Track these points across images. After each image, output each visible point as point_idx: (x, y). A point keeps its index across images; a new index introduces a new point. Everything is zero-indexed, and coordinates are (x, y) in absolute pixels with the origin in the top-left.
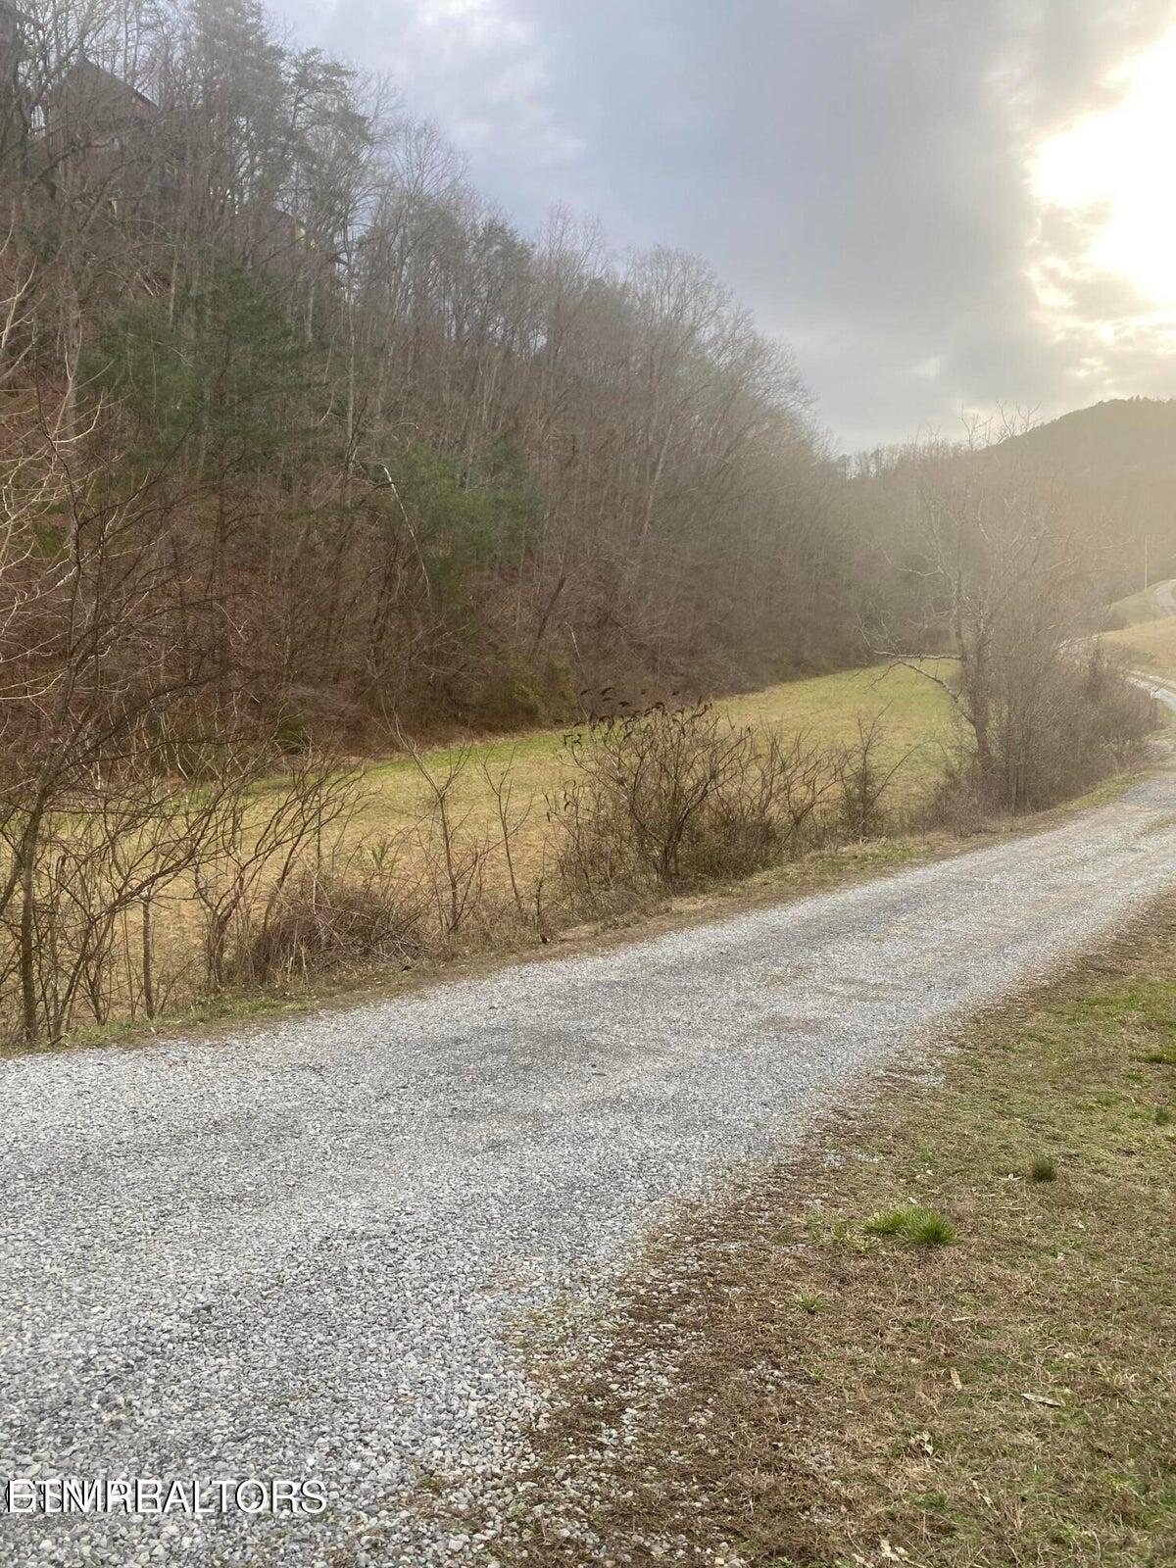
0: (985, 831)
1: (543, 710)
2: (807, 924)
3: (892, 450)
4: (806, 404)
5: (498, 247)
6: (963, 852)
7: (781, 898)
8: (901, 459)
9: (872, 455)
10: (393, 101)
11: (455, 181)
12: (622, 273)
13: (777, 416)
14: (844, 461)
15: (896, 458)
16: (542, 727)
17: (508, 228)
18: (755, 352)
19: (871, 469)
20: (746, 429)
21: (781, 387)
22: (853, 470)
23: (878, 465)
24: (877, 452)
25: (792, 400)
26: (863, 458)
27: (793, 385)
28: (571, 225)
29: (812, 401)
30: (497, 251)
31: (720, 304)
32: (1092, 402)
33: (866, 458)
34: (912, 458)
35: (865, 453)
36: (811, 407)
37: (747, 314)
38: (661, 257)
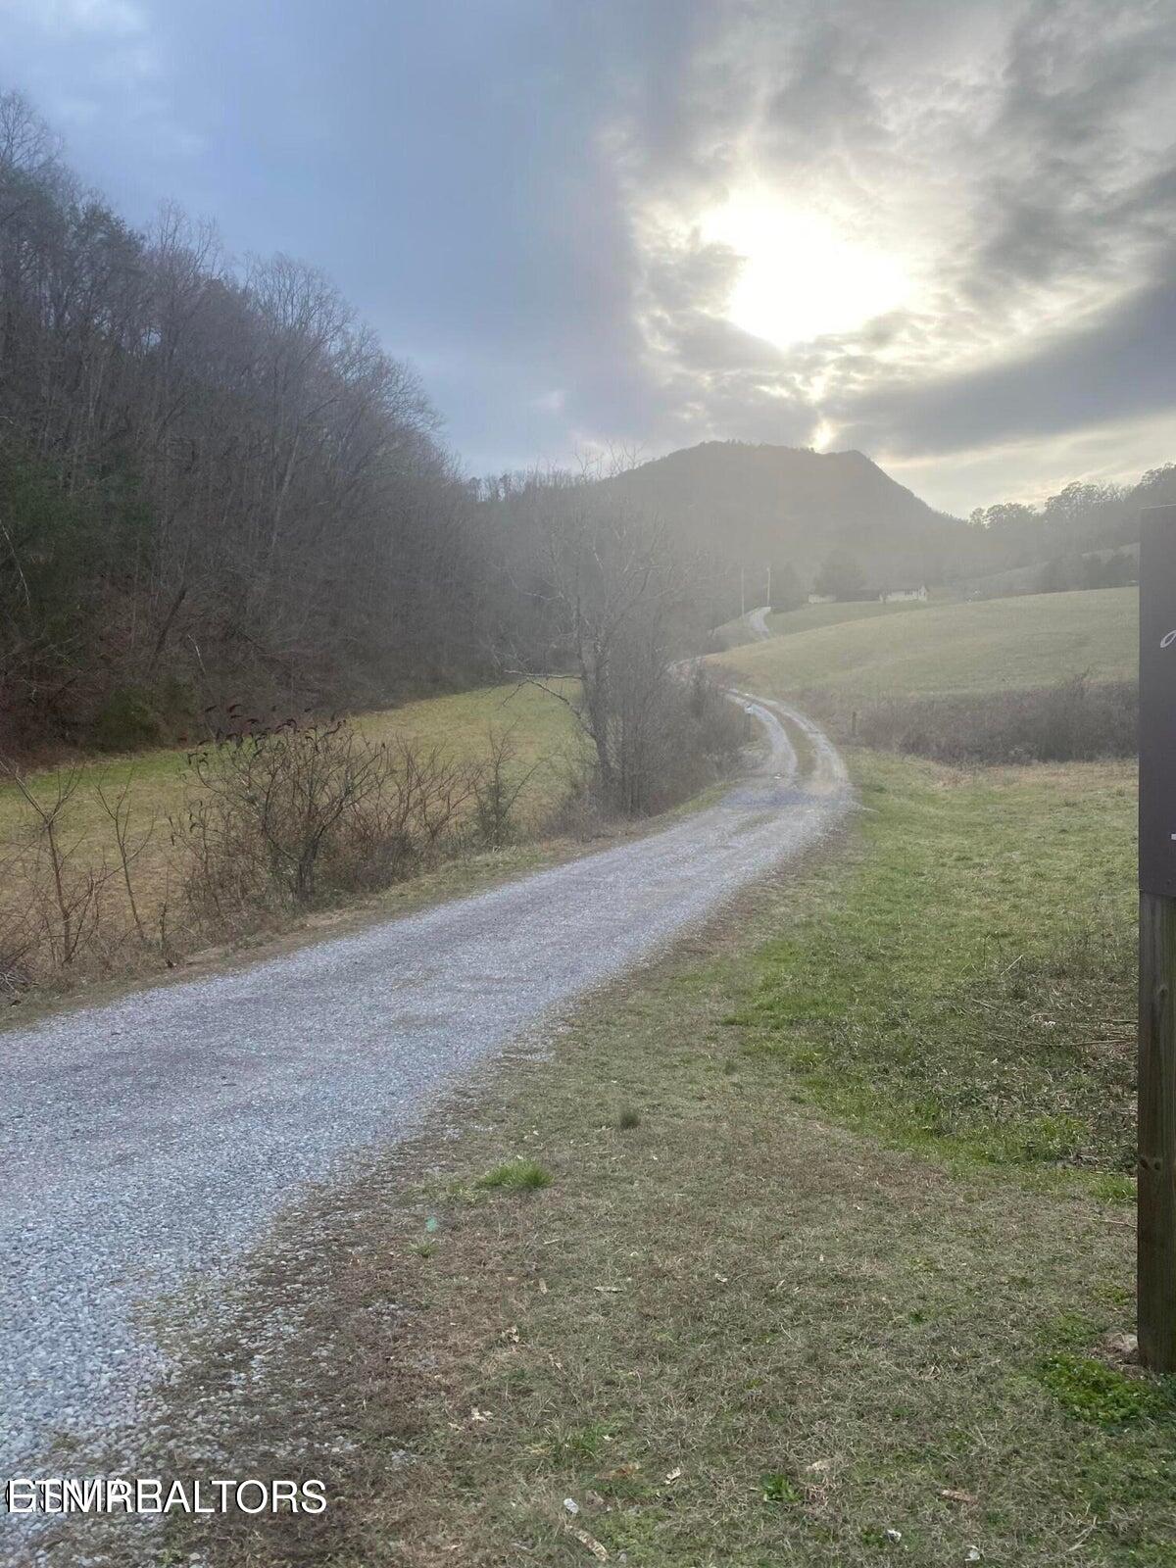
0: (604, 836)
1: (164, 727)
2: (440, 930)
3: (520, 476)
4: (435, 426)
5: (102, 236)
6: (584, 855)
8: (528, 485)
9: (501, 480)
11: (50, 159)
12: (241, 277)
13: (407, 434)
14: (475, 483)
15: (523, 484)
16: (163, 746)
17: (113, 216)
18: (383, 371)
19: (500, 492)
20: (376, 445)
21: (409, 407)
22: (484, 493)
23: (507, 490)
24: (505, 477)
25: (421, 421)
26: (492, 483)
27: (421, 407)
28: (184, 222)
29: (440, 423)
30: (101, 240)
31: (345, 320)
32: (695, 443)
33: (495, 482)
34: (538, 485)
35: (493, 478)
36: (440, 429)
37: (373, 333)
38: (283, 266)
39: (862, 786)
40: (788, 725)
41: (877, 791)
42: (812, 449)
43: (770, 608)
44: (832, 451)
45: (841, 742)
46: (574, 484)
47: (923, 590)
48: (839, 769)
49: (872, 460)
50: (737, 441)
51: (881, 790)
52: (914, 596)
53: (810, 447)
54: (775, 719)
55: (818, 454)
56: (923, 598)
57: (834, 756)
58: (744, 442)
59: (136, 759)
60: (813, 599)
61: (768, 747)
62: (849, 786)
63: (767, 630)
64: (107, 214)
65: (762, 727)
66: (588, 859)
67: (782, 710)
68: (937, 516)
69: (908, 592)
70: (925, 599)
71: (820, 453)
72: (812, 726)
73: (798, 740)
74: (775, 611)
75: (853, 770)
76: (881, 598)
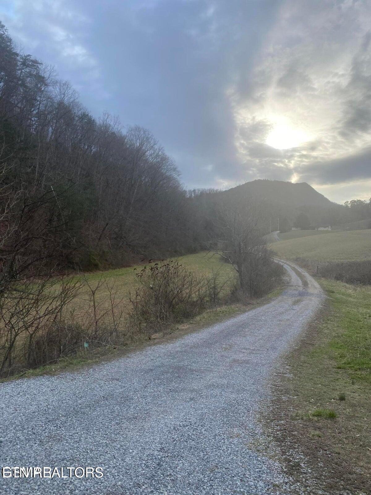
0: (251, 304)
2: (222, 332)
3: (199, 190)
4: (179, 175)
5: (86, 120)
6: (249, 310)
7: (208, 324)
8: (201, 192)
9: (193, 191)
10: (55, 74)
11: (75, 100)
12: (124, 132)
13: (169, 179)
14: (185, 191)
15: (199, 192)
17: (89, 115)
18: (164, 159)
19: (192, 195)
20: (161, 181)
21: (171, 170)
22: (188, 196)
23: (195, 194)
24: (194, 190)
25: (174, 174)
26: (190, 191)
27: (175, 169)
28: (110, 116)
29: (181, 175)
30: (86, 122)
31: (155, 144)
32: (253, 180)
33: (191, 192)
34: (204, 192)
35: (190, 190)
36: (180, 176)
37: (163, 148)
38: (137, 129)
39: (327, 291)
40: (294, 269)
41: (331, 292)
42: (291, 182)
43: (279, 231)
44: (298, 183)
45: (314, 276)
46: (215, 192)
47: (330, 227)
48: (316, 284)
49: (311, 185)
50: (267, 179)
51: (333, 292)
52: (326, 229)
53: (290, 181)
54: (289, 267)
55: (293, 184)
56: (330, 229)
57: (313, 280)
58: (269, 179)
59: (92, 274)
60: (293, 229)
61: (289, 276)
62: (321, 290)
63: (278, 238)
64: (88, 114)
65: (286, 270)
66: (251, 311)
67: (290, 264)
68: (332, 203)
69: (325, 227)
70: (330, 230)
71: (294, 183)
72: (302, 270)
73: (299, 274)
74: (281, 232)
75: (321, 285)
76: (316, 229)
